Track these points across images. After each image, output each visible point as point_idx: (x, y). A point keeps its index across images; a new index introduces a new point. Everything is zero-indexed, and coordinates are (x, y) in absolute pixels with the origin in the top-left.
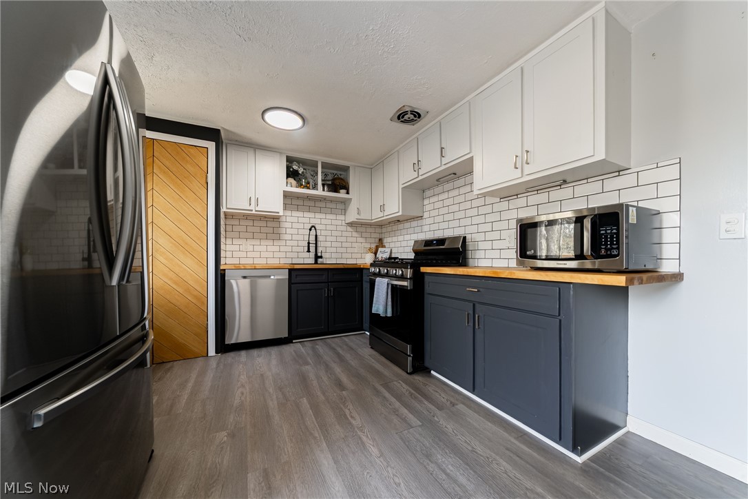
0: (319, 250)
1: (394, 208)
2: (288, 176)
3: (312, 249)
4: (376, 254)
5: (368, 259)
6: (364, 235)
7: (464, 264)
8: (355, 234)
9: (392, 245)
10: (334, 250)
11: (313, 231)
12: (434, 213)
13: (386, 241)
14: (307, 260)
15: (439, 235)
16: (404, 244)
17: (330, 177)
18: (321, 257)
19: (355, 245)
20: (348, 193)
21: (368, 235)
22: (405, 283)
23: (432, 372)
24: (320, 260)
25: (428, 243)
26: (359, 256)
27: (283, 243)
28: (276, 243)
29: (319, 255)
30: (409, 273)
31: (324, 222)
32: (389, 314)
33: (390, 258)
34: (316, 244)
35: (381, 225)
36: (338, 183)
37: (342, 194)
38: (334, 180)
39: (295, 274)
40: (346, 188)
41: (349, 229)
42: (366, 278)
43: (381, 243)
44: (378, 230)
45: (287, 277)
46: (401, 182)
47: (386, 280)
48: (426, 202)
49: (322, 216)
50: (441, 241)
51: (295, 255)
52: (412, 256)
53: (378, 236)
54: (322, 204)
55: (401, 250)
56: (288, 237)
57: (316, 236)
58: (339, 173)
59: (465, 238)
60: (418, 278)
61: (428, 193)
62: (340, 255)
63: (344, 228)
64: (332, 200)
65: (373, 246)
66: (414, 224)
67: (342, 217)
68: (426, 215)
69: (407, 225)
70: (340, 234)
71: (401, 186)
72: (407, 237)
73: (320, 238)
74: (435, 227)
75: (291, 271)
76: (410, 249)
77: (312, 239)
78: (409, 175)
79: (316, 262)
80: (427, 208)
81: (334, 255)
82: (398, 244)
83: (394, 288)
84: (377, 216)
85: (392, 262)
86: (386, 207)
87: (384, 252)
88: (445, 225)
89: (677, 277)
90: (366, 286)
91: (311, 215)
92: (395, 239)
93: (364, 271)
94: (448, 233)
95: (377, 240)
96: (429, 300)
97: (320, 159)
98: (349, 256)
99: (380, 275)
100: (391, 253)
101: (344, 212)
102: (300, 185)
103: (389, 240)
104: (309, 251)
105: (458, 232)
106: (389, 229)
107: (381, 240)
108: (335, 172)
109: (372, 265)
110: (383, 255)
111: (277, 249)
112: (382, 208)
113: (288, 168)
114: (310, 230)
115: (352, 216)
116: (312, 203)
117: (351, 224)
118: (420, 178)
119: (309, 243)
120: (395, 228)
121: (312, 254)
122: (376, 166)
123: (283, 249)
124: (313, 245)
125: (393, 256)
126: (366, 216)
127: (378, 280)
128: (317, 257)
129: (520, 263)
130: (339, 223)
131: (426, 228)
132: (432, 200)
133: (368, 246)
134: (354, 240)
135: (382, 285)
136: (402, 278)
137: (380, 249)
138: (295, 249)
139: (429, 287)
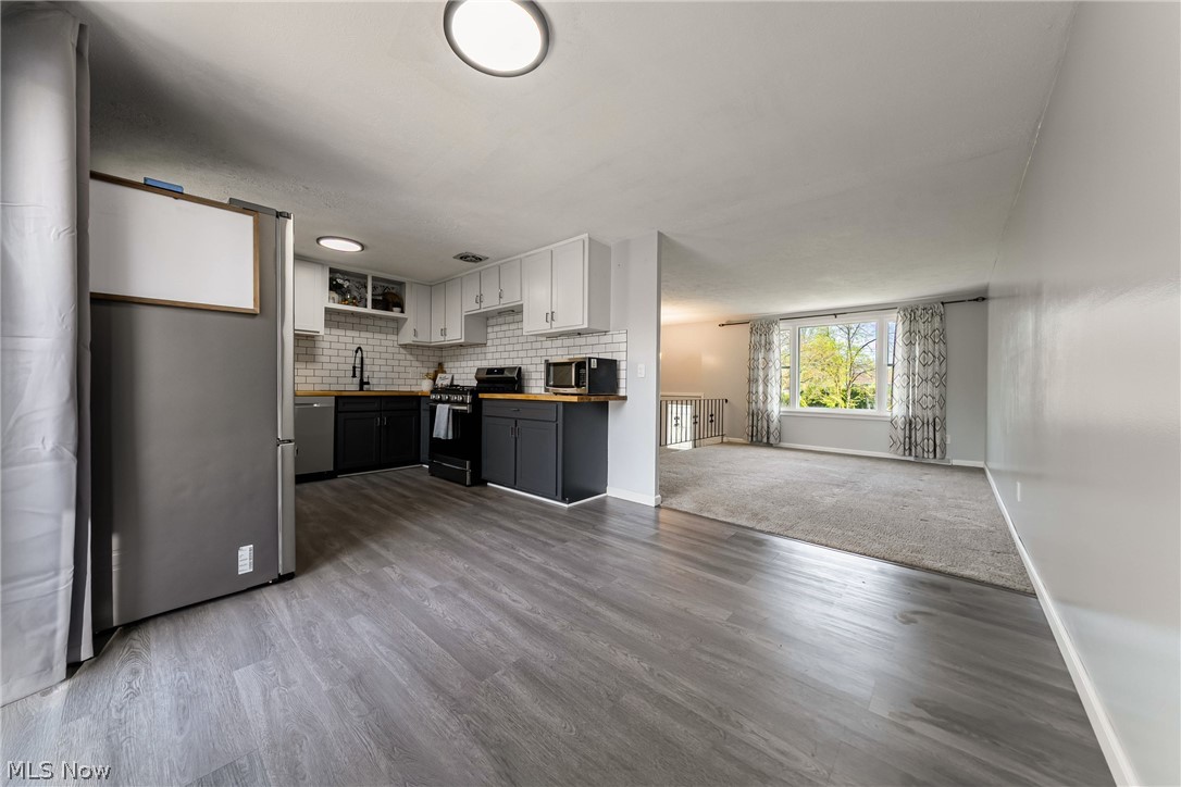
0: (366, 374)
1: (456, 335)
2: (331, 289)
3: (358, 374)
4: (434, 380)
5: (425, 386)
6: (420, 358)
7: (520, 391)
8: (409, 357)
9: (454, 371)
10: (383, 375)
11: (359, 354)
12: (497, 342)
13: (446, 366)
14: (351, 386)
15: (501, 364)
16: (467, 370)
17: (379, 291)
18: (368, 383)
19: (409, 370)
20: (402, 312)
21: (425, 358)
22: (465, 408)
23: (489, 484)
24: (366, 387)
25: (490, 371)
26: (414, 382)
27: (319, 366)
28: (310, 366)
29: (365, 380)
30: (469, 399)
31: (370, 341)
32: (450, 437)
33: (452, 385)
34: (362, 368)
35: (441, 348)
36: (390, 298)
37: (395, 313)
38: (383, 294)
39: (341, 400)
40: (401, 306)
41: (402, 350)
42: (424, 406)
43: (440, 368)
44: (438, 353)
45: (333, 405)
46: (465, 310)
47: (447, 406)
48: (490, 330)
49: (369, 335)
50: (501, 371)
51: (334, 380)
52: (474, 383)
53: (437, 360)
54: (370, 322)
55: (464, 376)
56: (323, 359)
57: (362, 358)
58: (390, 286)
59: (520, 368)
60: (477, 404)
61: (491, 322)
62: (390, 381)
63: (397, 350)
64: (381, 318)
65: (432, 371)
66: (478, 350)
67: (394, 337)
68: (489, 343)
69: (471, 350)
70: (391, 356)
71: (464, 314)
72: (471, 363)
73: (366, 361)
74: (497, 355)
75: (337, 398)
76: (473, 376)
77: (358, 361)
78: (471, 306)
79: (361, 389)
80: (490, 336)
81: (382, 381)
82: (460, 370)
83: (455, 413)
84: (437, 339)
85: (452, 389)
86: (447, 331)
87: (445, 379)
88: (506, 355)
89: (625, 398)
90: (425, 415)
91: (356, 334)
92: (457, 364)
93: (423, 399)
94: (508, 363)
95: (436, 365)
96: (486, 421)
97: (370, 274)
98: (402, 382)
99: (441, 401)
100: (453, 379)
101: (397, 331)
102: (344, 301)
103: (451, 364)
104: (354, 376)
105: (516, 363)
106: (451, 353)
107: (440, 365)
108: (386, 285)
109: (432, 392)
110: (442, 381)
111: (311, 372)
112: (444, 332)
113: (331, 280)
114: (357, 352)
115: (407, 337)
116: (356, 320)
117: (405, 346)
118: (482, 310)
119: (354, 368)
120: (457, 352)
121: (357, 380)
122: (436, 286)
123: (317, 373)
124: (359, 370)
125: (455, 383)
126: (423, 338)
127: (439, 406)
128: (362, 383)
129: (546, 390)
130: (390, 343)
131: (489, 356)
132: (496, 329)
133: (425, 371)
134: (408, 363)
135: (443, 412)
136: (463, 403)
137: (439, 375)
138: (334, 373)
139: (486, 410)
